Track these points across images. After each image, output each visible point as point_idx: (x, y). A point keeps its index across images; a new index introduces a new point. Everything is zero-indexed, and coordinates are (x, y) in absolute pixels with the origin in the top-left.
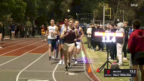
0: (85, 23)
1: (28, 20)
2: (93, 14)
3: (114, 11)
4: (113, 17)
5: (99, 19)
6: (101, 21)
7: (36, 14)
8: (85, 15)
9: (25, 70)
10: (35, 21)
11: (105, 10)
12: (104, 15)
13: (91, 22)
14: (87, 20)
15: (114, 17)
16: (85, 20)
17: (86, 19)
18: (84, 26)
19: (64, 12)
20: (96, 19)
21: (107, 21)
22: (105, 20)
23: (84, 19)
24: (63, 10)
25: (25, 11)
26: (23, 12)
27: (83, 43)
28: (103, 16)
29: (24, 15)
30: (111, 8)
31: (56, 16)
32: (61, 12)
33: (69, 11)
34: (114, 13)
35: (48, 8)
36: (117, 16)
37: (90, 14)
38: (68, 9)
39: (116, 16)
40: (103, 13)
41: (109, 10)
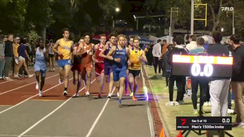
0: (153, 35)
1: (32, 29)
2: (168, 16)
3: (213, 11)
4: (211, 24)
5: (181, 27)
6: (186, 31)
7: (49, 16)
8: (152, 19)
9: (25, 134)
10: (47, 31)
11: (195, 8)
12: (192, 19)
13: (165, 33)
14: (157, 28)
15: (214, 24)
16: (152, 29)
17: (154, 27)
18: (151, 41)
19: (108, 12)
20: (176, 27)
21: (199, 32)
22: (195, 29)
23: (149, 27)
24: (105, 7)
25: (25, 10)
26: (21, 12)
27: (149, 77)
28: (190, 20)
29: (23, 18)
30: (206, 4)
31: (91, 20)
32: (102, 12)
33: (118, 10)
34: (213, 15)
35: (74, 4)
36: (220, 20)
37: (163, 17)
38: (116, 7)
39: (218, 22)
40: (190, 16)
41: (202, 9)
